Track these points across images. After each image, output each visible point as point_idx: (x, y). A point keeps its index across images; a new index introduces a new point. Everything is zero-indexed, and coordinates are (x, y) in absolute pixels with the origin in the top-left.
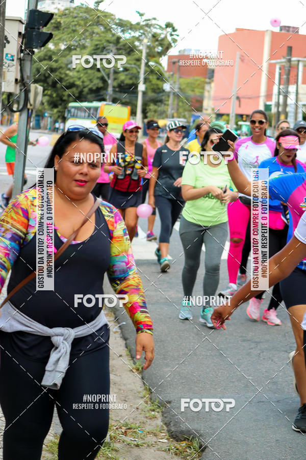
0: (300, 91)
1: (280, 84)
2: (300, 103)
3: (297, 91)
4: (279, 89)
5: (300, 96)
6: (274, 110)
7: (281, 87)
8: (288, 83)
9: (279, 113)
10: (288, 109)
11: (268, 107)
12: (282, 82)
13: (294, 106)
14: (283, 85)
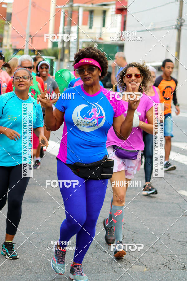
0: (80, 31)
1: (64, 25)
2: (81, 40)
3: (78, 30)
4: (64, 29)
5: (80, 35)
6: (60, 46)
7: (66, 27)
8: (71, 24)
9: (63, 49)
10: (71, 45)
11: (55, 44)
12: (66, 23)
13: (76, 43)
14: (67, 25)
